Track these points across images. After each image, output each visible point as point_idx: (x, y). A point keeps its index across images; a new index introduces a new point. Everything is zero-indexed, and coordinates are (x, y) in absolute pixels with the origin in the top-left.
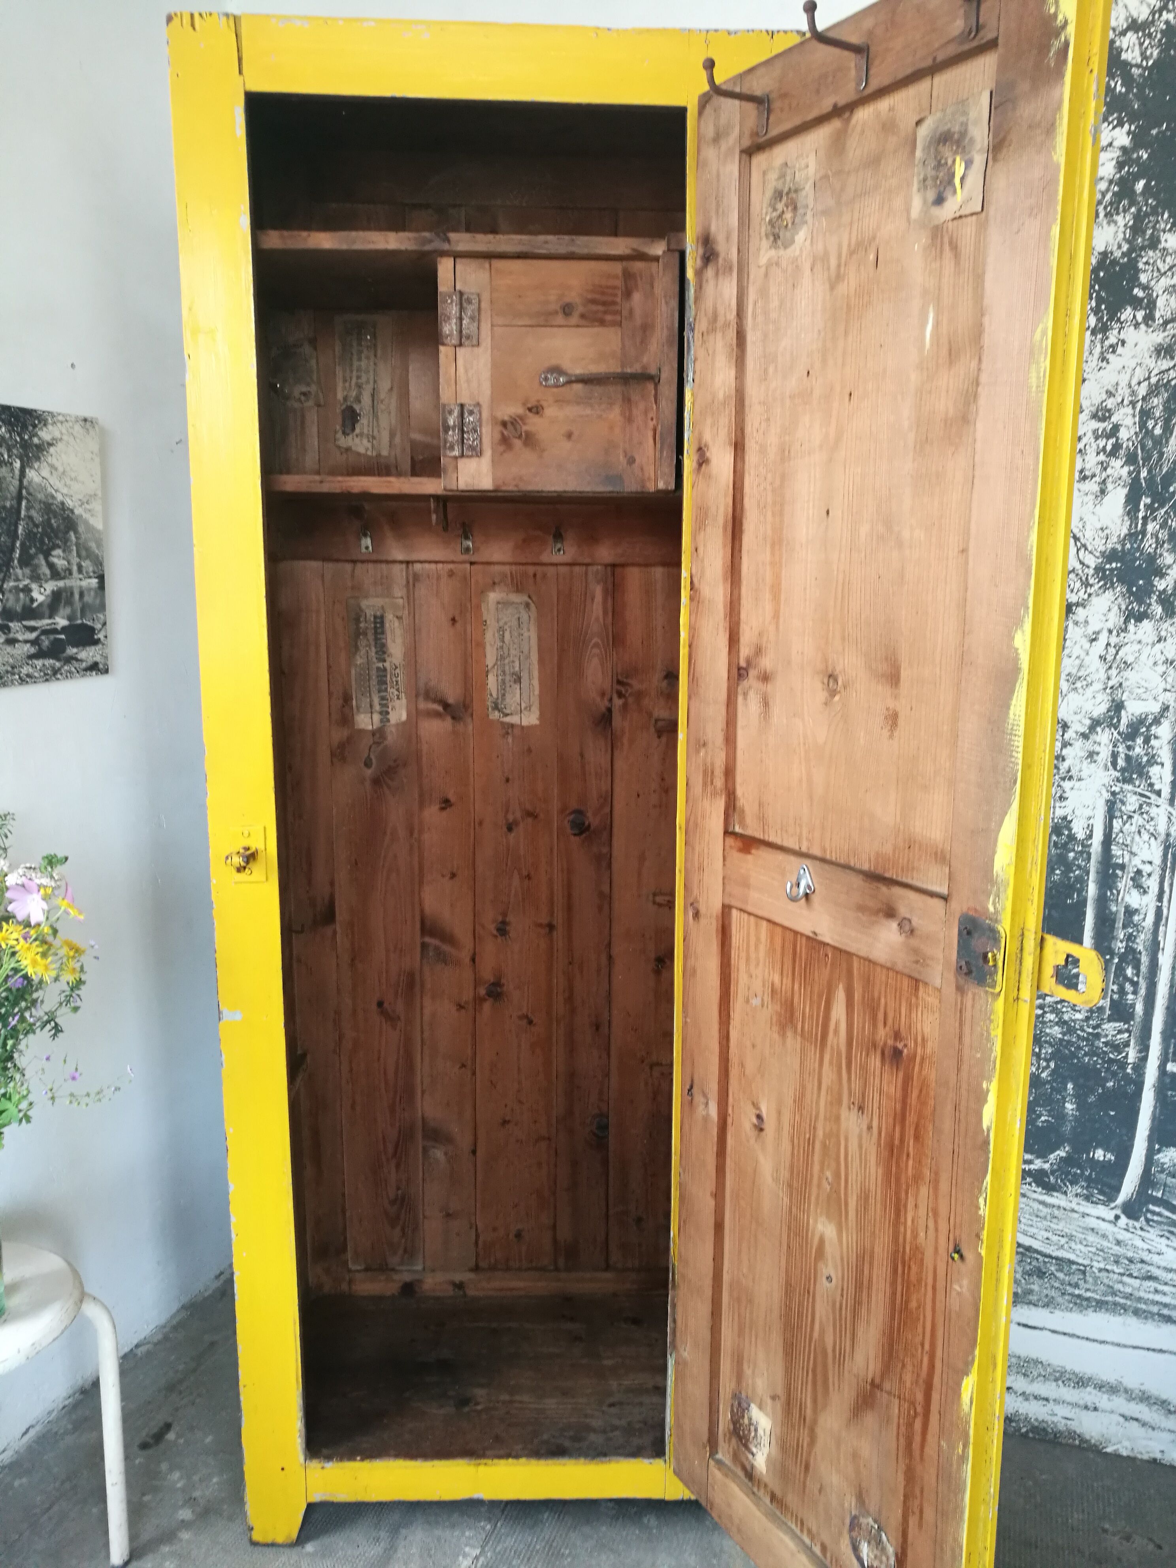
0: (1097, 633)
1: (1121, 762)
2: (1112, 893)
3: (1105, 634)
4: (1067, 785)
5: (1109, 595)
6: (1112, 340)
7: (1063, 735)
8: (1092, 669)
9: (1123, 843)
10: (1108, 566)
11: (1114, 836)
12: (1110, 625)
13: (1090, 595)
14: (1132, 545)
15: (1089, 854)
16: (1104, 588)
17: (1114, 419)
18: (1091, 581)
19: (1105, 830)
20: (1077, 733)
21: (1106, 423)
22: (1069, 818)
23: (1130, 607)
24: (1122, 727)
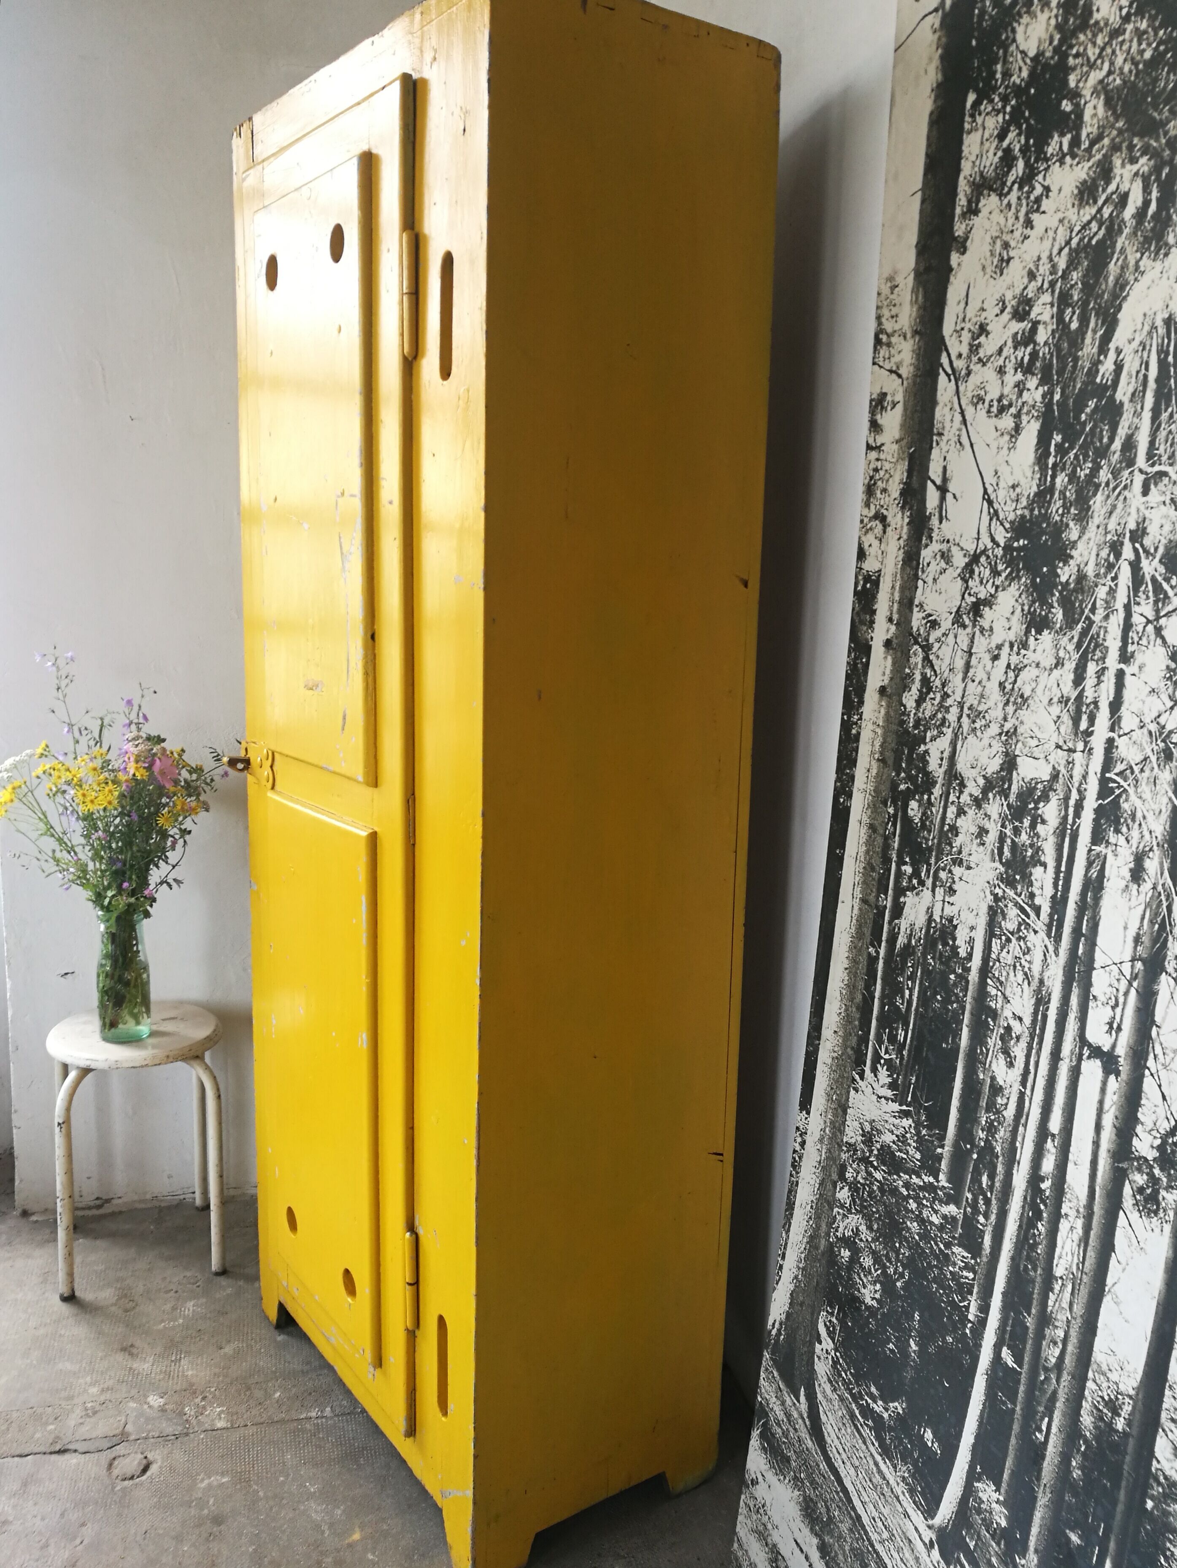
0: (999, 647)
1: (1007, 852)
2: (981, 1050)
3: (1006, 649)
4: (957, 871)
5: (1013, 590)
6: (1039, 190)
7: (958, 798)
8: (990, 703)
9: (998, 978)
10: (1016, 544)
11: (991, 964)
12: (1011, 636)
13: (997, 587)
14: (1039, 511)
15: (967, 982)
16: (1010, 578)
17: (1033, 315)
18: (1000, 567)
19: (984, 952)
20: (971, 795)
21: (1026, 322)
22: (955, 922)
23: (1032, 609)
24: (1012, 798)
